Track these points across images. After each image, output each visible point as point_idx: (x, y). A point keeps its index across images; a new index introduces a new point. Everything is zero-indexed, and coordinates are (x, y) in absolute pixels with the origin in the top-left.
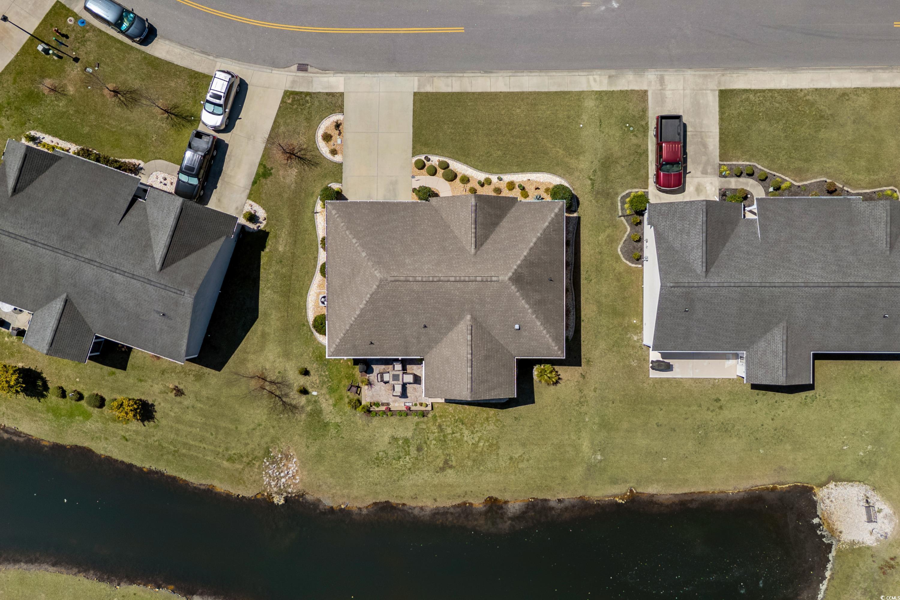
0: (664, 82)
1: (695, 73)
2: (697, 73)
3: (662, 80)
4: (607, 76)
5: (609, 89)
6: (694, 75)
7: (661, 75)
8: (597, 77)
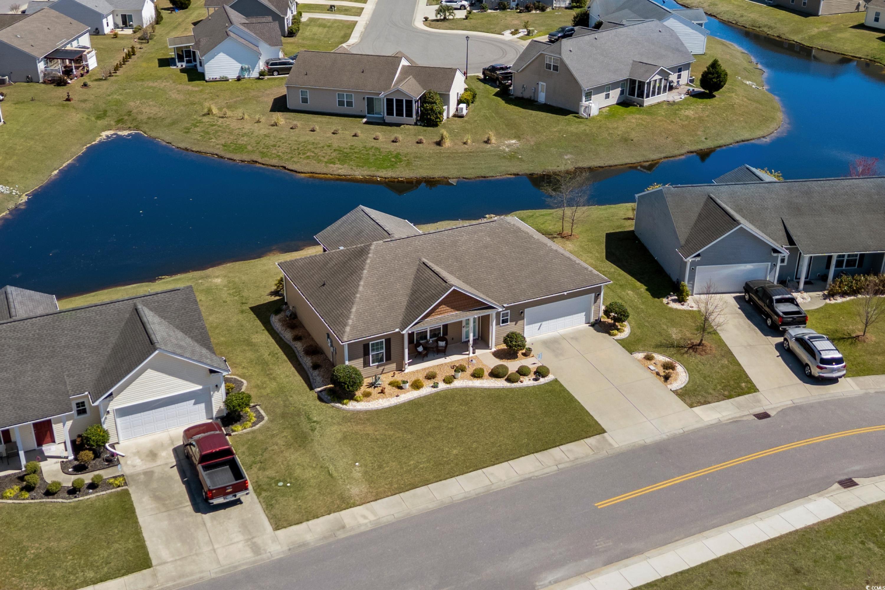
0: (251, 548)
1: (202, 575)
2: (198, 576)
3: (256, 549)
4: (347, 526)
5: (337, 514)
6: (202, 572)
7: (260, 554)
8: (362, 521)
